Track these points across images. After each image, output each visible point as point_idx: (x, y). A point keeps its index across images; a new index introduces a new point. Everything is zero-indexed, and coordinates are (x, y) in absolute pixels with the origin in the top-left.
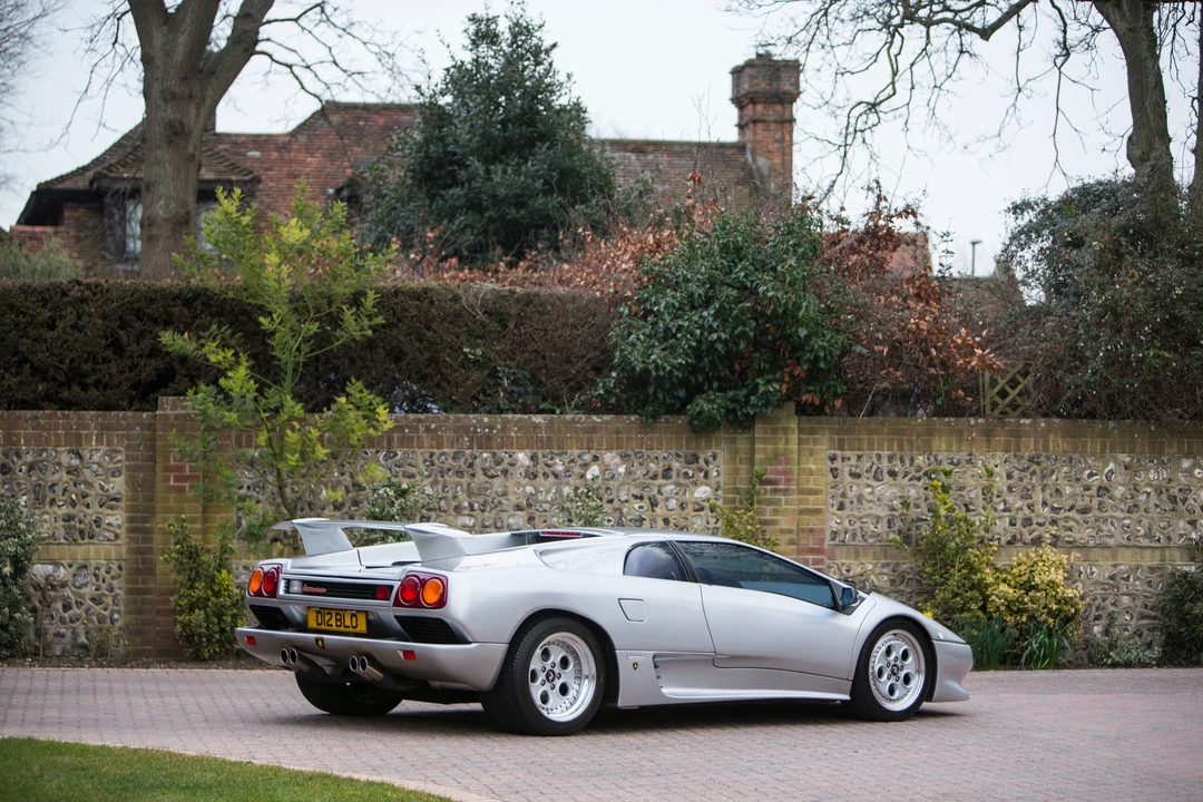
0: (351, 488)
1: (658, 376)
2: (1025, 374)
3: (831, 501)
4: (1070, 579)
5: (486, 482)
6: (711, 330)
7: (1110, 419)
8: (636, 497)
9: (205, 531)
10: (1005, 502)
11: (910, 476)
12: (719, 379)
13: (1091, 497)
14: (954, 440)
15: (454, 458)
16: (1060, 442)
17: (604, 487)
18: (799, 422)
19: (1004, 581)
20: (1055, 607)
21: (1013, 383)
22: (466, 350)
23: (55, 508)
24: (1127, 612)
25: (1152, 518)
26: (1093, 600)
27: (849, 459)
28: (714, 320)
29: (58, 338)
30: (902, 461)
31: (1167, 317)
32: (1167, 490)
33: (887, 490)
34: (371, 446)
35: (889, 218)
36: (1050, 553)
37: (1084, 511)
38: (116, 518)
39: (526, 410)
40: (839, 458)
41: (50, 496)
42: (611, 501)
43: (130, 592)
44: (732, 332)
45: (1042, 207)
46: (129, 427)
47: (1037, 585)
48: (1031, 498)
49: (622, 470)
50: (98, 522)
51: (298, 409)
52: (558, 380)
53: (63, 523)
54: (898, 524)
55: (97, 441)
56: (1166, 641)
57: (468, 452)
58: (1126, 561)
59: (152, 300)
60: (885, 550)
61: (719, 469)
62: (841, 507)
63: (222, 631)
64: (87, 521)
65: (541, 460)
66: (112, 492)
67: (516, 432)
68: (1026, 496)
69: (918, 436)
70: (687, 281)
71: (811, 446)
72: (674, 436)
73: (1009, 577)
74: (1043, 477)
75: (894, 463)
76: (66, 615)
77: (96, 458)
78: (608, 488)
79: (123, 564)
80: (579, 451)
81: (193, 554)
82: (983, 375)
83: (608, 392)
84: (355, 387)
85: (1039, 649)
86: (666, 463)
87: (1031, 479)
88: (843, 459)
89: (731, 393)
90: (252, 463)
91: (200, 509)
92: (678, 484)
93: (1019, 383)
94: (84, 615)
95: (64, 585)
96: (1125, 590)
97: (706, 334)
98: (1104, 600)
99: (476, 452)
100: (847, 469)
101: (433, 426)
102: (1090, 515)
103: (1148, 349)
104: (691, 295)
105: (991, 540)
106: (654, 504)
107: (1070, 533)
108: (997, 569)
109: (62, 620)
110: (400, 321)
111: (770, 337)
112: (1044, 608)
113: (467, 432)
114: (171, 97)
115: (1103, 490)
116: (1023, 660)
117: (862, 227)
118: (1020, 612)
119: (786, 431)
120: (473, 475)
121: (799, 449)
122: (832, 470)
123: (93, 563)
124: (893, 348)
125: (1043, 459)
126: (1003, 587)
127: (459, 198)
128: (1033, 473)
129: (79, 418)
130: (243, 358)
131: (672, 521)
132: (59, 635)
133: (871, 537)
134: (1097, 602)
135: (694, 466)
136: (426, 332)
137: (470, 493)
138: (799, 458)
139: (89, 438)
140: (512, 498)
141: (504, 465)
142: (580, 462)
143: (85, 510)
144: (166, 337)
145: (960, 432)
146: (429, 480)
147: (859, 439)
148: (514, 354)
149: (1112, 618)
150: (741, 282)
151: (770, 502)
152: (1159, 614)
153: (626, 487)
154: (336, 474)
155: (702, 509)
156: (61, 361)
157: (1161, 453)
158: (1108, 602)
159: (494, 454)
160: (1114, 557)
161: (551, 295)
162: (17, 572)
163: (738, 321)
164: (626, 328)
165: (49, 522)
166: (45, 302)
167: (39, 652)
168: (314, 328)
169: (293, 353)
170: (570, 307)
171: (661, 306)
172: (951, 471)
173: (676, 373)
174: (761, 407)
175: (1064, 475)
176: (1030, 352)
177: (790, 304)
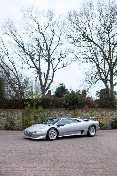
4: (103, 122)
5: (52, 114)
7: (105, 108)
10: (97, 115)
15: (49, 112)
18: (79, 109)
22: (50, 103)
24: (108, 124)
25: (110, 116)
26: (105, 123)
29: (17, 103)
31: (110, 99)
32: (111, 114)
33: (86, 114)
34: (42, 111)
36: (101, 119)
37: (104, 116)
38: (21, 118)
39: (55, 108)
40: (82, 112)
41: (16, 116)
43: (22, 124)
45: (99, 91)
46: (22, 110)
47: (100, 122)
49: (64, 113)
50: (20, 118)
52: (58, 106)
56: (112, 127)
58: (107, 120)
61: (72, 113)
62: (82, 116)
65: (57, 112)
66: (21, 116)
67: (54, 110)
68: (99, 114)
69: (89, 110)
71: (80, 111)
72: (68, 110)
75: (87, 112)
76: (17, 126)
77: (20, 113)
78: (62, 115)
79: (22, 122)
80: (60, 112)
81: (26, 121)
82: (94, 104)
83: (62, 106)
84: (40, 106)
86: (67, 112)
89: (73, 106)
91: (28, 117)
92: (68, 114)
93: (97, 105)
95: (17, 124)
96: (108, 122)
97: (70, 101)
99: (51, 112)
101: (47, 110)
103: (108, 101)
106: (66, 116)
107: (103, 118)
110: (45, 101)
111: (76, 101)
113: (50, 110)
115: (105, 114)
119: (77, 109)
123: (19, 122)
124: (86, 102)
125: (100, 111)
129: (18, 109)
130: (30, 104)
135: (70, 113)
136: (47, 102)
139: (19, 111)
140: (54, 116)
141: (54, 113)
145: (93, 109)
146: (47, 114)
147: (84, 110)
148: (55, 104)
150: (73, 97)
152: (111, 125)
153: (64, 115)
155: (70, 116)
156: (17, 105)
157: (110, 110)
162: (12, 122)
163: (73, 100)
164: (63, 101)
165: (16, 118)
166: (16, 100)
167: (15, 129)
168: (37, 102)
169: (35, 103)
170: (59, 99)
171: (66, 99)
172: (92, 112)
173: (67, 105)
174: (75, 107)
175: (102, 113)
176: (98, 102)
177: (77, 98)
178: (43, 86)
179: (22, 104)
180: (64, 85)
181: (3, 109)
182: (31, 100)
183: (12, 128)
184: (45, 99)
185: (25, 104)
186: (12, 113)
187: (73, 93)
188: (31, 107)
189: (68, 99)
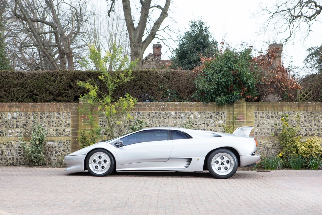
1: (206, 91)
2: (310, 90)
3: (255, 124)
5: (163, 120)
8: (203, 123)
10: (304, 124)
11: (277, 117)
12: (224, 92)
14: (289, 108)
15: (155, 114)
16: (319, 108)
17: (194, 121)
18: (246, 103)
19: (304, 145)
20: (318, 153)
21: (306, 93)
22: (159, 86)
23: (53, 127)
27: (260, 113)
28: (222, 76)
29: (56, 84)
30: (275, 113)
33: (271, 121)
34: (134, 111)
36: (316, 138)
38: (69, 129)
39: (174, 101)
40: (257, 113)
41: (52, 124)
42: (196, 125)
43: (72, 148)
44: (227, 79)
45: (316, 48)
46: (72, 106)
47: (313, 146)
48: (311, 123)
49: (199, 116)
50: (64, 131)
51: (109, 100)
52: (183, 93)
53: (55, 131)
54: (274, 130)
55: (64, 110)
57: (159, 112)
59: (80, 75)
60: (271, 137)
61: (225, 116)
62: (258, 126)
64: (61, 131)
65: (178, 114)
66: (68, 123)
67: (171, 107)
68: (310, 122)
69: (279, 107)
70: (215, 66)
71: (250, 110)
72: (213, 107)
73: (305, 144)
74: (315, 117)
75: (273, 114)
76: (56, 155)
77: (64, 114)
78: (195, 121)
79: (71, 141)
80: (188, 112)
81: (85, 138)
82: (298, 91)
83: (195, 96)
84: (128, 95)
85: (312, 164)
86: (211, 114)
87: (311, 118)
88: (259, 113)
89: (227, 96)
90: (103, 115)
91: (90, 127)
92: (214, 120)
93: (308, 93)
94: (61, 154)
95: (56, 147)
97: (220, 80)
99: (161, 112)
100: (260, 116)
101: (150, 105)
104: (216, 70)
105: (300, 134)
106: (208, 125)
108: (302, 142)
109: (55, 156)
110: (142, 79)
111: (238, 81)
112: (314, 153)
113: (159, 107)
114: (136, 46)
116: (308, 167)
118: (308, 154)
119: (243, 106)
120: (160, 118)
121: (246, 110)
122: (255, 116)
123: (63, 141)
124: (272, 83)
125: (314, 113)
126: (303, 147)
128: (312, 116)
129: (59, 104)
130: (96, 87)
131: (213, 130)
132: (54, 160)
133: (267, 134)
135: (218, 115)
136: (148, 81)
137: (159, 122)
138: (246, 112)
139: (62, 109)
140: (170, 124)
141: (168, 115)
142: (188, 114)
143: (61, 128)
144: (79, 83)
145: (291, 106)
146: (149, 119)
147: (263, 108)
148: (172, 87)
150: (229, 66)
151: (238, 125)
153: (200, 121)
154: (125, 118)
155: (220, 126)
156: (57, 90)
159: (166, 113)
162: (40, 143)
163: (228, 76)
164: (200, 79)
165: (52, 131)
166: (53, 76)
167: (49, 164)
168: (118, 80)
169: (110, 86)
170: (186, 74)
171: (208, 73)
172: (288, 116)
173: (211, 90)
174: (235, 99)
175: (321, 117)
176: (311, 84)
177: (241, 71)
178: (135, 28)
179: (71, 86)
180: (204, 26)
181: (12, 101)
182: (100, 75)
183: (40, 160)
184: (141, 72)
185: (80, 88)
186: (40, 115)
187: (232, 53)
188: (100, 96)
189: (212, 73)
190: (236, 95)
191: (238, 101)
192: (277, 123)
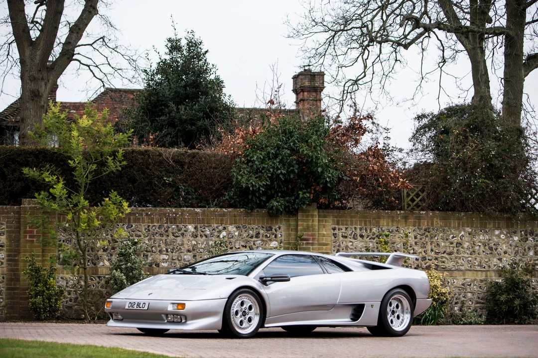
0: (111, 242)
1: (253, 189)
2: (423, 192)
3: (333, 249)
4: (443, 285)
5: (174, 239)
6: (278, 169)
7: (462, 212)
8: (243, 246)
9: (43, 261)
10: (414, 249)
11: (370, 237)
12: (282, 192)
13: (453, 247)
14: (390, 221)
15: (160, 227)
16: (439, 222)
17: (228, 241)
18: (319, 212)
20: (436, 297)
21: (418, 195)
22: (165, 178)
24: (470, 301)
25: (481, 257)
26: (454, 295)
27: (342, 229)
28: (279, 164)
30: (366, 230)
31: (488, 165)
32: (488, 244)
33: (359, 244)
34: (121, 222)
35: (360, 120)
36: (434, 273)
37: (450, 254)
38: (2, 255)
39: (192, 206)
40: (337, 229)
42: (231, 248)
43: (8, 289)
44: (288, 170)
45: (431, 117)
46: (8, 213)
48: (426, 248)
49: (237, 234)
51: (86, 203)
52: (207, 192)
56: (488, 314)
57: (165, 225)
58: (470, 277)
59: (19, 155)
61: (282, 233)
62: (338, 251)
63: (51, 306)
65: (199, 229)
67: (187, 216)
68: (424, 246)
69: (373, 219)
70: (266, 146)
71: (324, 223)
72: (261, 218)
74: (432, 238)
75: (362, 231)
78: (230, 242)
79: (5, 276)
80: (217, 225)
81: (37, 270)
82: (403, 192)
83: (231, 198)
84: (114, 194)
85: (429, 316)
86: (257, 230)
87: (425, 239)
88: (339, 229)
89: (288, 198)
90: (65, 230)
91: (41, 251)
92: (263, 241)
93: (420, 195)
96: (469, 290)
97: (275, 171)
98: (459, 295)
99: (169, 225)
100: (341, 234)
101: (149, 213)
102: (453, 256)
103: (479, 179)
104: (269, 153)
106: (251, 249)
107: (444, 264)
110: (134, 165)
111: (305, 173)
113: (165, 216)
114: (34, 79)
115: (459, 244)
116: (422, 321)
117: (348, 124)
119: (312, 216)
120: (168, 236)
121: (318, 224)
122: (333, 234)
124: (362, 178)
125: (431, 230)
127: (164, 121)
128: (427, 236)
130: (61, 180)
134: (456, 296)
135: (270, 232)
136: (146, 170)
137: (166, 244)
138: (319, 229)
140: (186, 246)
141: (182, 231)
142: (217, 230)
144: (26, 170)
145: (393, 217)
146: (147, 238)
147: (346, 220)
148: (187, 180)
149: (463, 303)
150: (292, 147)
151: (305, 249)
152: (485, 301)
153: (239, 242)
154: (104, 235)
157: (485, 227)
158: (461, 296)
159: (177, 226)
160: (464, 275)
161: (204, 154)
163: (290, 165)
164: (239, 168)
168: (95, 167)
169: (83, 177)
170: (213, 159)
171: (255, 158)
172: (389, 235)
173: (261, 189)
174: (301, 205)
175: (441, 237)
176: (425, 181)
177: (314, 157)
178: (34, 40)
189: (262, 157)
190: (302, 198)
191: (306, 207)
192: (369, 247)
